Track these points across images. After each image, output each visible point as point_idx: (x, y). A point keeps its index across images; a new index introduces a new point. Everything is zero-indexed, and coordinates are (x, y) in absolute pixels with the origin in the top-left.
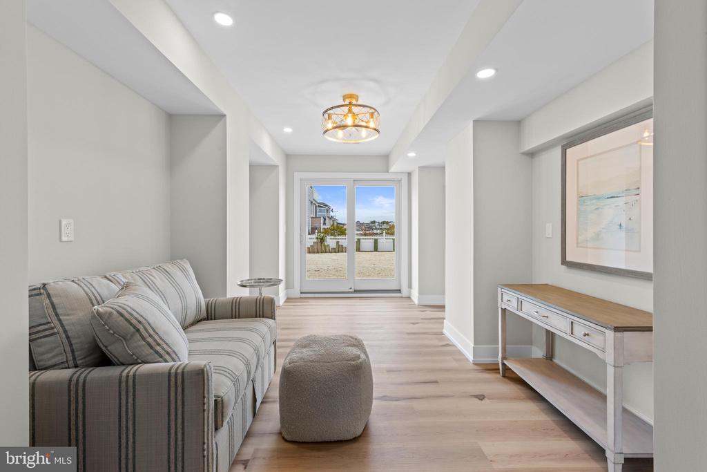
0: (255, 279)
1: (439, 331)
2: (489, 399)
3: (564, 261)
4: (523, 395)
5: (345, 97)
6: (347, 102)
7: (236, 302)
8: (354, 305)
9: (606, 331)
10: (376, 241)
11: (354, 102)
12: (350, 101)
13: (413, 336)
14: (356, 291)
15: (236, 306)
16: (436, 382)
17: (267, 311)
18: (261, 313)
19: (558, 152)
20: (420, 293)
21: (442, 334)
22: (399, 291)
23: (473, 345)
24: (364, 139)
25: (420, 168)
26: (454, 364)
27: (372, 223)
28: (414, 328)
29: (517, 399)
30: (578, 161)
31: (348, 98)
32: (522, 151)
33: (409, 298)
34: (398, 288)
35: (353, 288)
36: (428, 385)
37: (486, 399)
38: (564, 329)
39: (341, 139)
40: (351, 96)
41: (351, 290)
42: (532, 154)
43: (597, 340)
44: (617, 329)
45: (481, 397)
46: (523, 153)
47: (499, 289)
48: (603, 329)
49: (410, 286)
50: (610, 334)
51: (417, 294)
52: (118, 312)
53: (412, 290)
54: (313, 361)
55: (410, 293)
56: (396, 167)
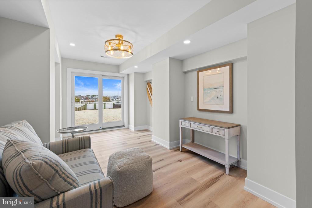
0: (67, 128)
1: (150, 140)
2: (183, 160)
3: (199, 109)
4: (190, 156)
5: (116, 36)
6: (118, 38)
7: (65, 143)
8: (102, 136)
9: (225, 129)
10: (95, 105)
11: (121, 39)
12: (119, 38)
13: (141, 144)
14: (103, 129)
15: (65, 145)
16: (163, 160)
17: (87, 145)
18: (83, 146)
19: (196, 73)
20: (135, 126)
21: (151, 141)
22: (124, 126)
23: (169, 143)
24: (123, 57)
25: (135, 73)
26: (164, 152)
27: (87, 96)
28: (139, 141)
29: (190, 158)
30: (203, 76)
31: (119, 36)
32: (183, 71)
33: (128, 128)
34: (122, 125)
35: (102, 128)
36: (161, 162)
37: (182, 161)
38: (208, 131)
39: (112, 56)
40: (121, 36)
41: (101, 129)
42: (185, 73)
43: (222, 132)
44: (229, 128)
45: (180, 161)
46: (183, 72)
47: (180, 121)
48: (224, 129)
49: (129, 123)
50: (226, 130)
51: (134, 127)
52: (45, 162)
53: (130, 125)
54: (131, 164)
55: (129, 126)
56: (124, 72)
